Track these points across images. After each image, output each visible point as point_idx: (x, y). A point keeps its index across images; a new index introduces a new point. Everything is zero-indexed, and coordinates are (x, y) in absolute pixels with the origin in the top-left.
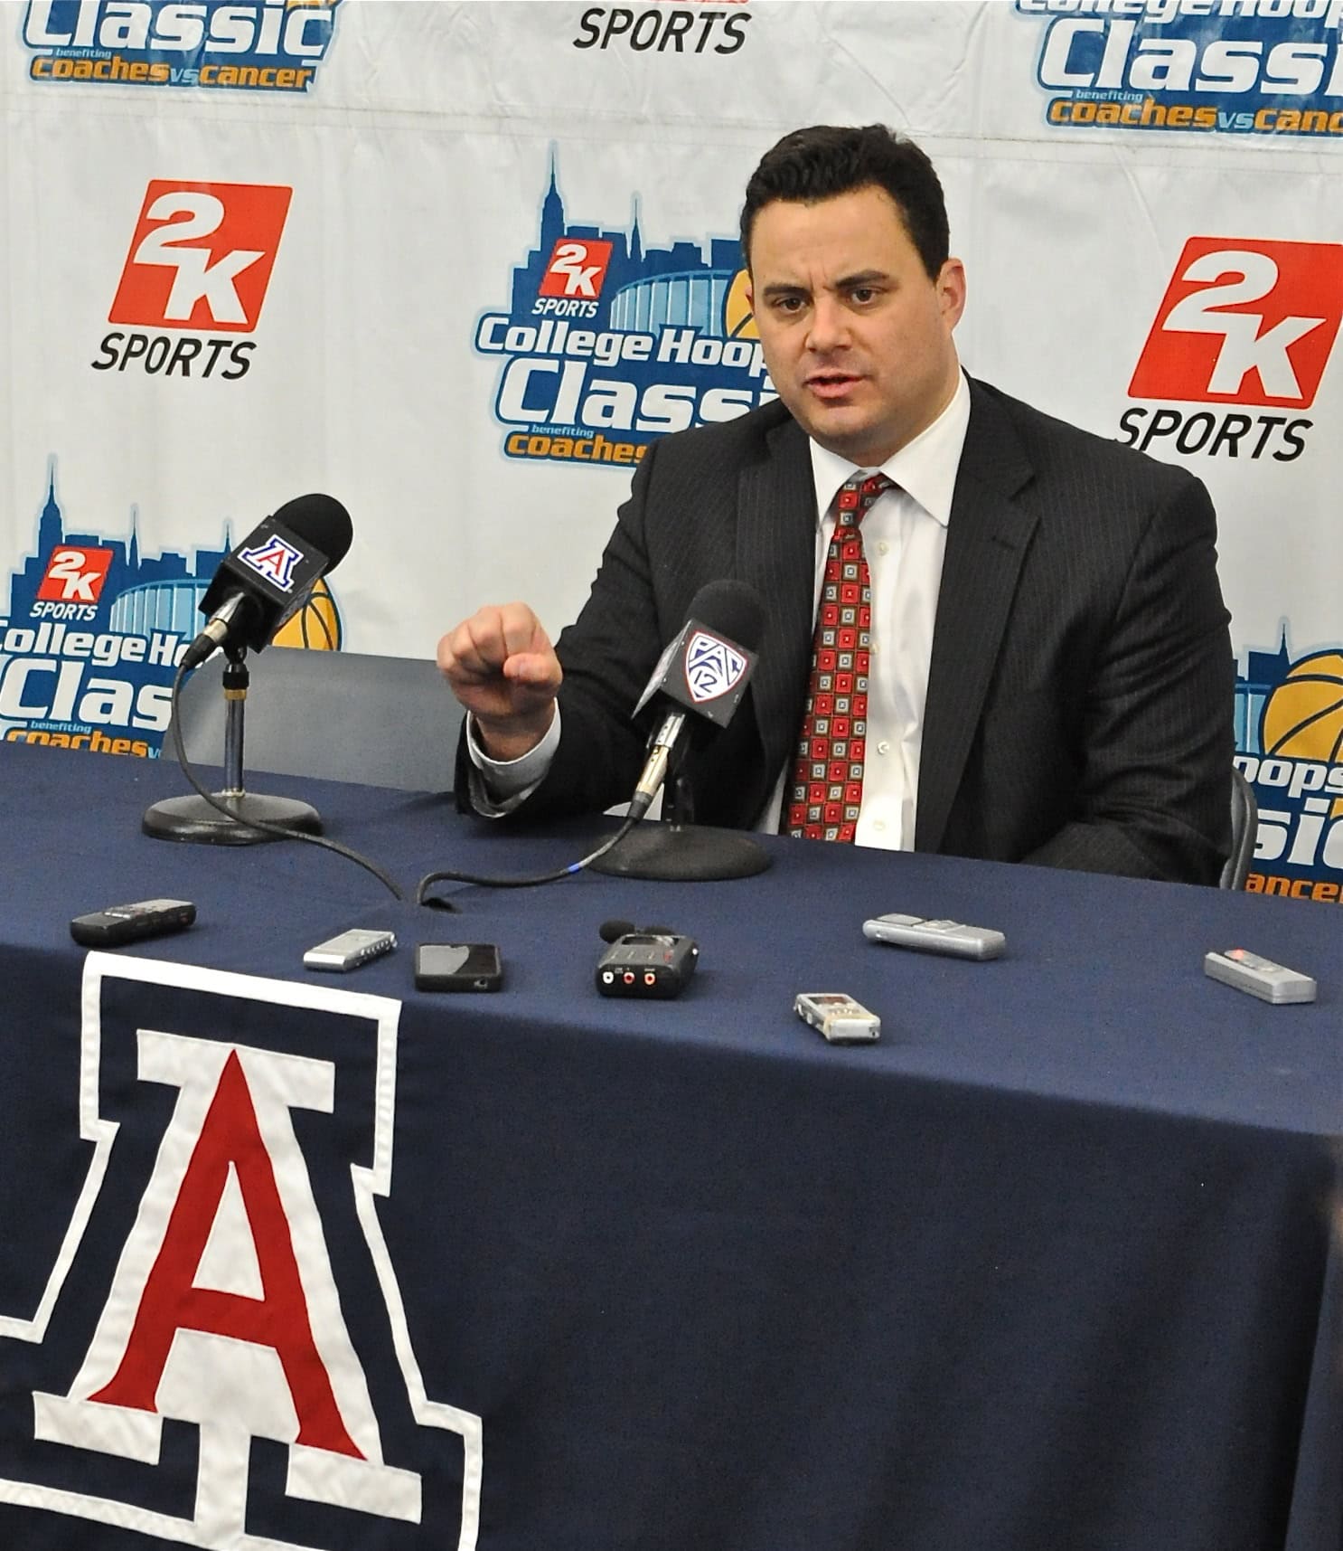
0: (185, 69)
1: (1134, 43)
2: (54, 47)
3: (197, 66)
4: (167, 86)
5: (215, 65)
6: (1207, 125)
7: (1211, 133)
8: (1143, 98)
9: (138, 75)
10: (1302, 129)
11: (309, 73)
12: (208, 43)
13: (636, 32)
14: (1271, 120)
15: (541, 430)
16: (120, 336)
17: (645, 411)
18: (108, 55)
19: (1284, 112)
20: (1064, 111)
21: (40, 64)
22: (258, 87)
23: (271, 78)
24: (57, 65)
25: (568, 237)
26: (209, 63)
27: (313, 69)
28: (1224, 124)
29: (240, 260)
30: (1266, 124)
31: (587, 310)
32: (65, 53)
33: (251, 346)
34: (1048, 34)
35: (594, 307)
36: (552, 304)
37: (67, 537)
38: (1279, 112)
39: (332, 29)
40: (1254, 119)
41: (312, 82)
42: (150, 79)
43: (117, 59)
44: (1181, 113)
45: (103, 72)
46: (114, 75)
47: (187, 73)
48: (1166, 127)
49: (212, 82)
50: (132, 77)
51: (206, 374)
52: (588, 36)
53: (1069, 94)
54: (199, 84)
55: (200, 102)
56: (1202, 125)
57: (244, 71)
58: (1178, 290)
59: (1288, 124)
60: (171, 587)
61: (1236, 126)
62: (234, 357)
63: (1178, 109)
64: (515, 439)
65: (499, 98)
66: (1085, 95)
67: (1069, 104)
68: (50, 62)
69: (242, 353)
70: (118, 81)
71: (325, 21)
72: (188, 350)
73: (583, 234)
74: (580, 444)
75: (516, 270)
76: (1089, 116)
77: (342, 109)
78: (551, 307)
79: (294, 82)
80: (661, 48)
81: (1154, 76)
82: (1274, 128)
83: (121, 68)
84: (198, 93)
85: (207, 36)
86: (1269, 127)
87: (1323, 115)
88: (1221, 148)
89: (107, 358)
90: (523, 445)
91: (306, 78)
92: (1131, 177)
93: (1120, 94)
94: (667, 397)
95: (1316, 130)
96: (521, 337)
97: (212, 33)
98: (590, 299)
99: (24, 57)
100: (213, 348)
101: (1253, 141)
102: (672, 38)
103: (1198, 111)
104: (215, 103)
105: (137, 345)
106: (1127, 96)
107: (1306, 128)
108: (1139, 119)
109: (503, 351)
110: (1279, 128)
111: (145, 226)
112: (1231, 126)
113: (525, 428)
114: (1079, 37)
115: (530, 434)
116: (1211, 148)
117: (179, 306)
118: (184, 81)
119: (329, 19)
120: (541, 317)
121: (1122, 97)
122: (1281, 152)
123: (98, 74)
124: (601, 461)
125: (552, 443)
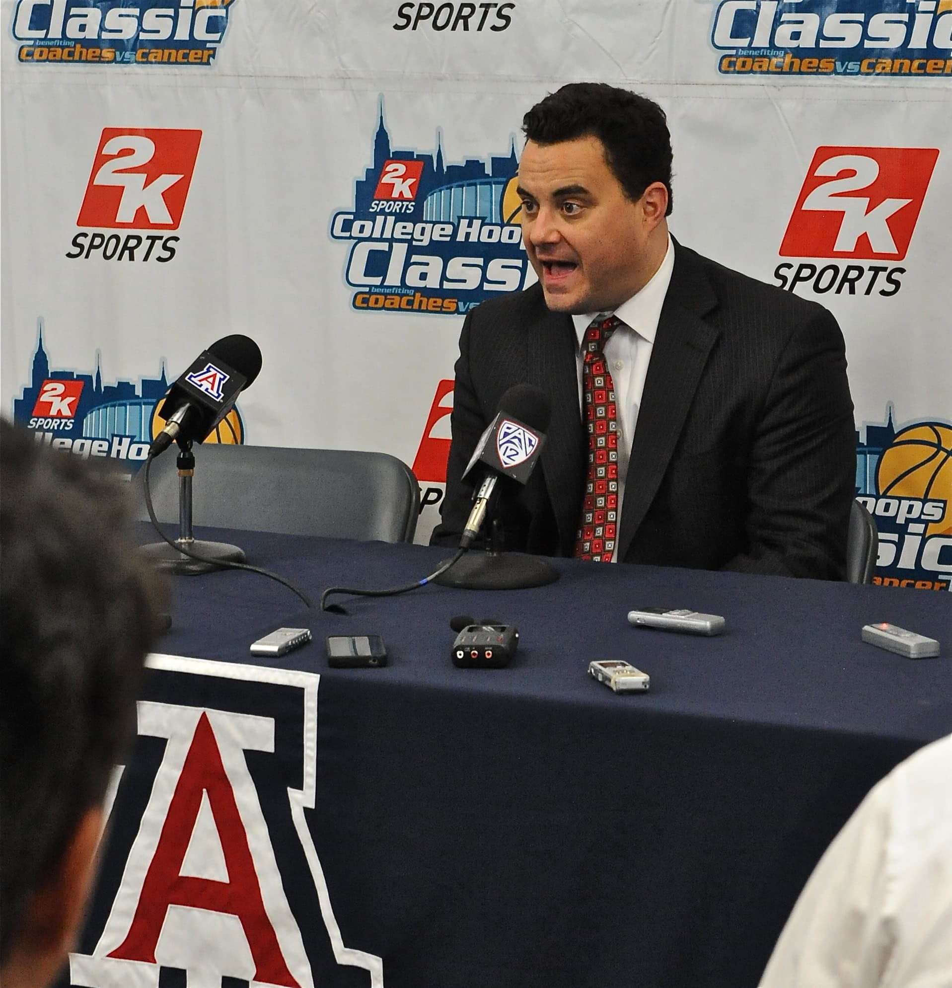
0: (126, 52)
1: (777, 16)
2: (35, 40)
3: (134, 49)
4: (114, 64)
5: (145, 48)
6: (828, 71)
7: (831, 76)
8: (784, 54)
9: (93, 57)
10: (893, 71)
11: (211, 52)
12: (141, 33)
13: (436, 18)
14: (872, 66)
15: (377, 290)
16: (85, 235)
17: (449, 275)
18: (72, 44)
19: (880, 60)
20: (731, 64)
21: (25, 50)
22: (176, 63)
23: (186, 56)
24: (37, 51)
25: (392, 159)
26: (142, 47)
27: (214, 49)
28: (840, 69)
29: (167, 181)
30: (868, 68)
31: (407, 208)
32: (42, 43)
33: (176, 239)
34: (718, 11)
35: (412, 205)
36: (384, 204)
37: (52, 373)
38: (877, 60)
39: (227, 22)
40: (860, 65)
41: (214, 58)
42: (102, 59)
43: (78, 46)
44: (810, 63)
45: (69, 56)
46: (77, 57)
47: (127, 55)
48: (800, 73)
49: (145, 60)
50: (89, 58)
51: (146, 259)
52: (403, 22)
53: (734, 52)
54: (136, 62)
55: (137, 74)
56: (825, 71)
57: (167, 52)
58: (812, 182)
59: (884, 68)
60: (125, 405)
61: (848, 71)
62: (165, 247)
63: (808, 60)
64: (360, 297)
65: (343, 66)
66: (744, 53)
67: (734, 59)
68: (32, 49)
69: (170, 244)
70: (80, 61)
71: (221, 17)
72: (132, 243)
73: (403, 157)
74: (405, 299)
75: (357, 182)
76: (748, 67)
77: (235, 76)
78: (383, 207)
79: (202, 58)
80: (454, 28)
81: (791, 39)
82: (874, 72)
83: (81, 53)
84: (134, 68)
85: (140, 29)
86: (871, 71)
87: (907, 62)
88: (839, 86)
89: (76, 250)
90: (365, 301)
91: (209, 56)
92: (777, 107)
93: (769, 51)
94: (464, 265)
95: (903, 72)
96: (362, 227)
97: (144, 27)
98: (409, 200)
99: (15, 46)
100: (150, 241)
101: (860, 80)
102: (461, 22)
103: (822, 61)
104: (148, 74)
105: (97, 241)
106: (773, 52)
107: (896, 71)
108: (782, 67)
109: (351, 237)
110: (877, 71)
111: (101, 160)
112: (845, 70)
113: (367, 289)
114: (739, 13)
115: (370, 293)
116: (832, 86)
117: (126, 214)
118: (125, 60)
119: (225, 16)
120: (376, 214)
121: (770, 53)
122: (879, 87)
123: (65, 57)
124: (419, 310)
125: (386, 299)
